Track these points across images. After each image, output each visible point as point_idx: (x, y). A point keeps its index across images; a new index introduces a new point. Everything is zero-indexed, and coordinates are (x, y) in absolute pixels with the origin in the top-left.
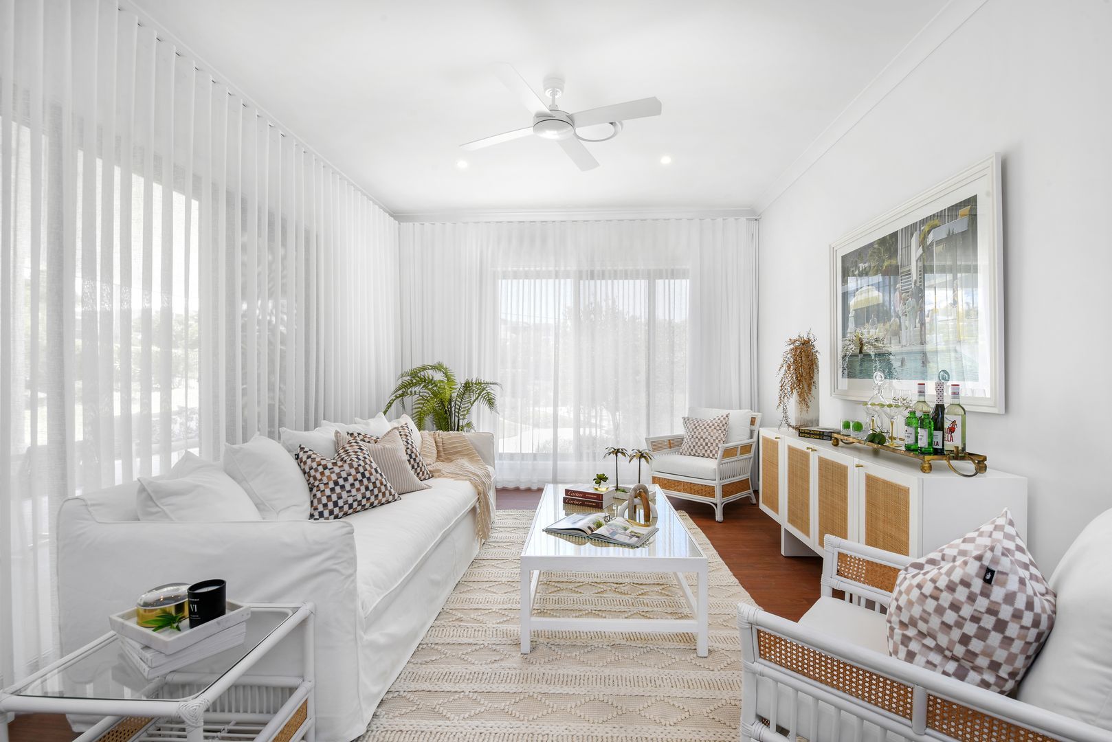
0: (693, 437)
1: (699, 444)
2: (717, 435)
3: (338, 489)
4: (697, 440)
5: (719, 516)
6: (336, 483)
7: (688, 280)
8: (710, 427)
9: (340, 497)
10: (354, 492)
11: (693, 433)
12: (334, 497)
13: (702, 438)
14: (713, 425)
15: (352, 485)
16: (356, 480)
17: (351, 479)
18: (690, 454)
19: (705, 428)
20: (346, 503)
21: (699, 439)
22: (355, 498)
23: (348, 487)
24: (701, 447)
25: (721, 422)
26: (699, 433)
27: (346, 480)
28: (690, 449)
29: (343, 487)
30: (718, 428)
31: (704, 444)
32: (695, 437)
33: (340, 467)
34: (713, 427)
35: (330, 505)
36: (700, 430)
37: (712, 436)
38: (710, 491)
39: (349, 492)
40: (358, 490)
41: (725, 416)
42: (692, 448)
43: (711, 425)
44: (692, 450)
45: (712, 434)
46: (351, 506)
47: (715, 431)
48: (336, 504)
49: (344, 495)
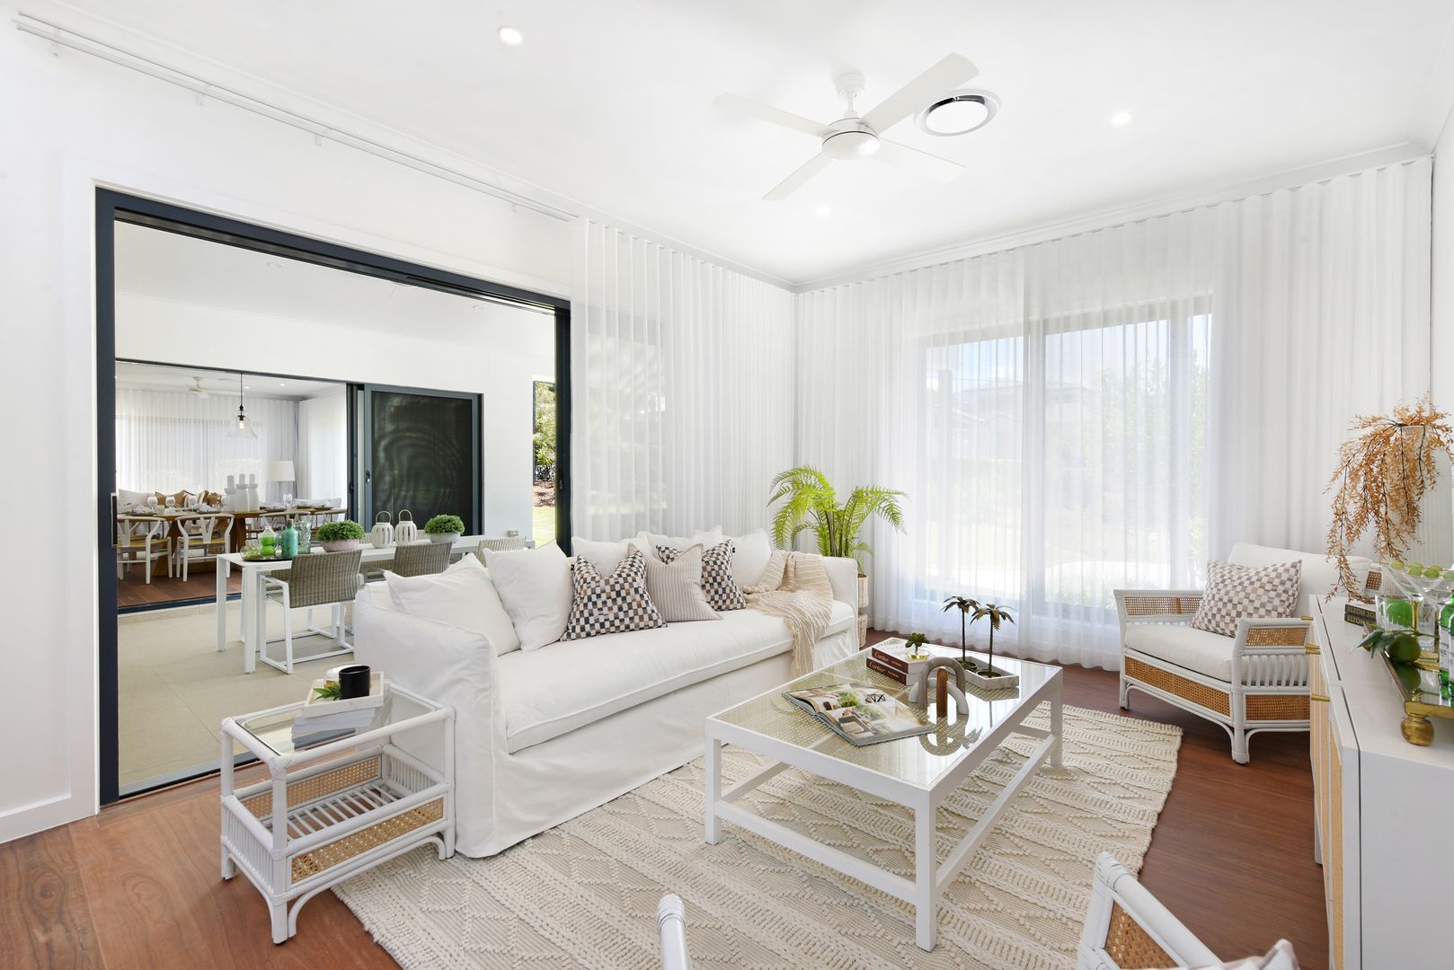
0: (1213, 598)
1: (1224, 612)
2: (1265, 599)
3: (590, 605)
4: (1220, 605)
5: (1239, 751)
6: (590, 599)
7: (1210, 316)
8: (1252, 583)
9: (591, 615)
10: (605, 610)
11: (1215, 591)
12: (586, 614)
13: (1230, 601)
14: (1259, 580)
15: (604, 603)
16: (609, 598)
17: (604, 597)
18: (1207, 630)
19: (1241, 584)
20: (597, 621)
21: (1225, 604)
22: (606, 617)
23: (600, 605)
24: (1228, 619)
25: (1279, 576)
26: (1227, 593)
27: (599, 596)
28: (1206, 620)
29: (595, 604)
30: (1268, 587)
31: (1234, 613)
32: (1217, 599)
33: (597, 582)
34: (1257, 584)
35: (582, 621)
36: (1229, 588)
37: (1252, 601)
38: (1220, 701)
39: (600, 609)
40: (610, 609)
41: (1288, 565)
42: (1210, 617)
43: (1254, 579)
44: (1210, 621)
45: (1252, 597)
46: (602, 625)
47: (1261, 591)
48: (587, 621)
49: (596, 612)
